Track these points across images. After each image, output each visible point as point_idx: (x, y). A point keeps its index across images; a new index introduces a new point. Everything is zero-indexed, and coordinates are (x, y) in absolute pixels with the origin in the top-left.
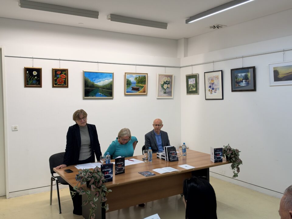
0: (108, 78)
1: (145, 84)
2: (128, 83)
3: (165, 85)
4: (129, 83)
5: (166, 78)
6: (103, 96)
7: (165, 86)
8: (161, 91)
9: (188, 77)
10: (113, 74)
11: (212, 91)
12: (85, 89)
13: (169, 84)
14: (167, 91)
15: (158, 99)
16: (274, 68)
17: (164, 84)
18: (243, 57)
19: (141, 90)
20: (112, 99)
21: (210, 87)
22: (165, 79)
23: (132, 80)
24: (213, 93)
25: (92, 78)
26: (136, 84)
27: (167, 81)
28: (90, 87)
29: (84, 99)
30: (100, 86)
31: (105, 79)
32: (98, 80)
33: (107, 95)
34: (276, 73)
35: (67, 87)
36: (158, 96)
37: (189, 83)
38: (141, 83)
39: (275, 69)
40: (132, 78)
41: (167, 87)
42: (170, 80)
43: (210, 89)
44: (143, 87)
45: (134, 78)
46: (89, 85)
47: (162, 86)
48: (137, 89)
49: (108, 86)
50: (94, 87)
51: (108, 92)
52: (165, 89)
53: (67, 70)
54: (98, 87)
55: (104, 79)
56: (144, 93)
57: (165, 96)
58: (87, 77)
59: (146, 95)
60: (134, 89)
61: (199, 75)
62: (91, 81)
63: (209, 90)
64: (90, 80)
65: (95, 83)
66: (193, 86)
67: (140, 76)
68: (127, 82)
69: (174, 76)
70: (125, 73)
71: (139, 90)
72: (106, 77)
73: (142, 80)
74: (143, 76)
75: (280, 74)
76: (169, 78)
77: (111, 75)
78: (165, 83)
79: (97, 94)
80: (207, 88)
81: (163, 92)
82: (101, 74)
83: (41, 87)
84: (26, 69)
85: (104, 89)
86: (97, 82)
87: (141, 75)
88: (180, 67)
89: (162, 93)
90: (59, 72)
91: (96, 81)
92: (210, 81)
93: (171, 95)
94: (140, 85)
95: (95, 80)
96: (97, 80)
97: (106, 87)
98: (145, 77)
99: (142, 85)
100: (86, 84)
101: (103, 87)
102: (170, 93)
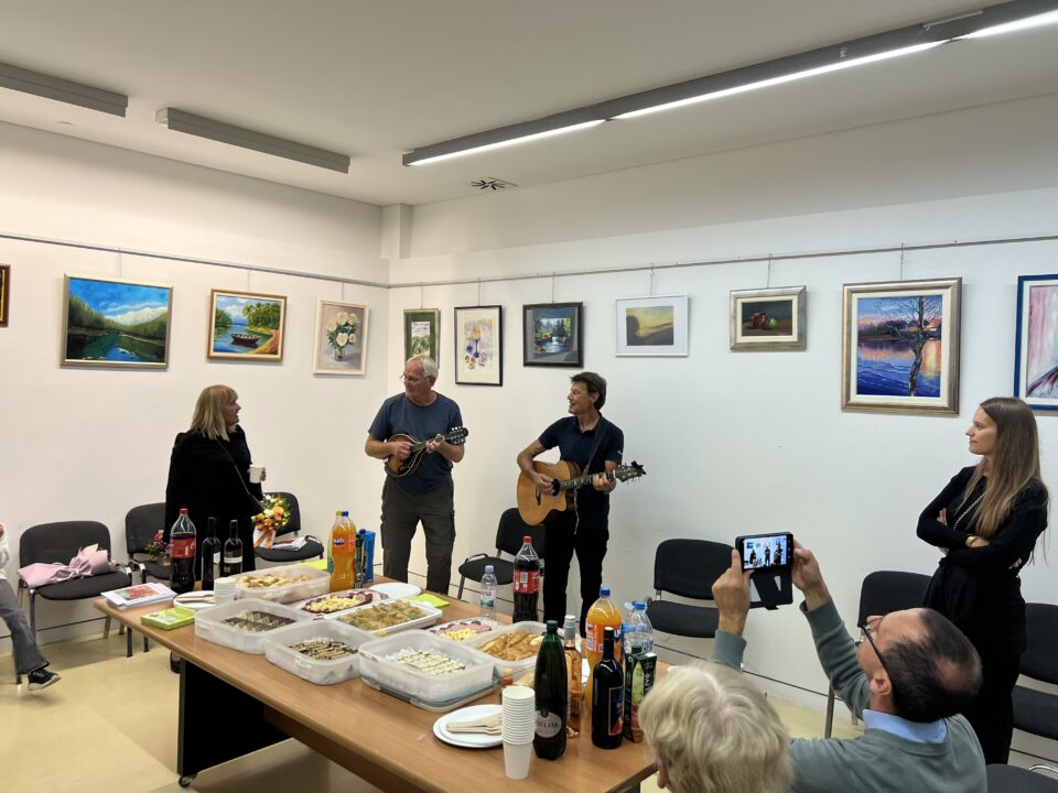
0: (154, 303)
1: (277, 329)
2: (222, 322)
3: (340, 334)
4: (225, 323)
5: (346, 314)
6: (132, 359)
7: (342, 339)
8: (328, 352)
9: (411, 317)
10: (171, 290)
11: (473, 360)
12: (69, 335)
13: (352, 332)
14: (347, 352)
15: (318, 375)
16: (628, 310)
17: (337, 332)
18: (554, 276)
19: (264, 346)
20: (164, 369)
21: (469, 349)
22: (342, 318)
23: (235, 312)
24: (477, 365)
25: (98, 301)
26: (248, 328)
27: (347, 324)
28: (89, 328)
29: (63, 365)
30: (125, 326)
31: (143, 305)
32: (116, 307)
33: (147, 356)
34: (632, 323)
35: (4, 323)
36: (319, 367)
37: (413, 335)
38: (265, 324)
39: (630, 314)
40: (234, 307)
41: (348, 342)
42: (357, 321)
43: (467, 354)
44: (270, 336)
45: (242, 308)
46: (86, 322)
47: (333, 336)
48: (250, 344)
49: (152, 328)
50: (102, 329)
52: (341, 348)
53: (7, 269)
54: (115, 331)
55: (138, 306)
56: (274, 355)
57: (342, 368)
58: (79, 298)
59: (278, 362)
60: (238, 341)
61: (439, 313)
62: (94, 311)
63: (467, 358)
64: (87, 306)
65: (107, 317)
66: (423, 344)
67: (263, 303)
68: (217, 318)
69: (370, 312)
70: (213, 291)
71: (256, 347)
72: (145, 298)
73: (269, 316)
74: (272, 303)
75: (642, 326)
76: (353, 315)
77: (165, 294)
78: (341, 329)
80: (462, 353)
81: (333, 356)
82: (130, 290)
85: (137, 335)
86: (115, 313)
87: (264, 301)
88: (389, 287)
89: (330, 359)
91: (110, 310)
92: (469, 333)
93: (358, 366)
94: (260, 329)
95: (105, 307)
96: (113, 307)
97: (145, 330)
98: (276, 308)
99: (266, 332)
100: (74, 316)
101: (136, 331)
102: (355, 360)
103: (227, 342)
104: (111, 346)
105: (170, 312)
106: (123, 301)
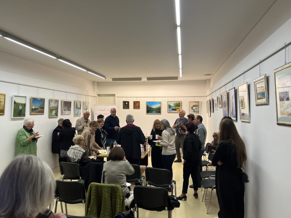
0: (159, 104)
1: (180, 107)
2: (170, 106)
8: (191, 111)
10: (161, 102)
12: (147, 110)
13: (197, 106)
14: (196, 110)
19: (178, 110)
20: (161, 114)
22: (194, 104)
23: (172, 105)
26: (174, 107)
28: (150, 109)
29: (147, 114)
32: (153, 105)
35: (139, 109)
52: (194, 110)
53: (139, 101)
54: (153, 109)
58: (148, 104)
64: (149, 106)
65: (152, 107)
67: (177, 103)
69: (201, 102)
70: (168, 101)
72: (157, 104)
73: (178, 105)
74: (179, 103)
76: (197, 103)
79: (153, 112)
82: (155, 103)
83: (129, 109)
84: (124, 102)
88: (206, 97)
90: (136, 103)
94: (177, 107)
97: (157, 108)
100: (148, 107)
104: (153, 111)
105: (161, 106)
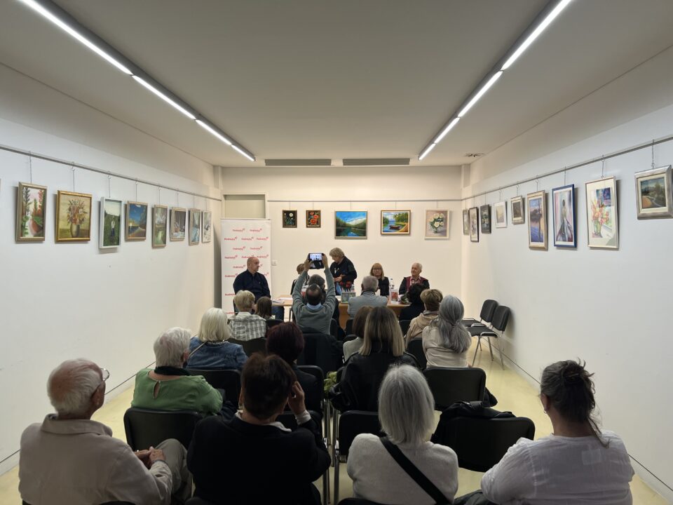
0: (361, 217)
1: (407, 222)
2: (385, 222)
3: (436, 222)
4: (387, 222)
5: (438, 214)
7: (437, 224)
8: (430, 230)
9: (464, 213)
10: (367, 212)
14: (439, 229)
15: (426, 239)
17: (434, 222)
19: (403, 229)
20: (366, 239)
22: (437, 216)
25: (344, 218)
27: (439, 218)
29: (336, 238)
30: (353, 225)
31: (358, 218)
32: (350, 219)
35: (320, 227)
36: (426, 236)
37: (465, 221)
38: (402, 221)
40: (390, 216)
41: (440, 226)
42: (444, 216)
44: (404, 225)
45: (393, 216)
46: (341, 225)
47: (432, 224)
48: (397, 229)
50: (346, 227)
51: (361, 231)
52: (436, 228)
53: (320, 211)
54: (350, 227)
55: (356, 218)
56: (407, 232)
57: (437, 236)
58: (339, 217)
59: (409, 234)
60: (392, 228)
62: (343, 221)
64: (341, 220)
65: (347, 223)
68: (384, 220)
70: (382, 211)
72: (359, 216)
73: (404, 218)
74: (405, 213)
76: (442, 214)
77: (365, 214)
78: (435, 220)
82: (354, 213)
83: (296, 227)
84: (284, 212)
86: (349, 221)
87: (401, 213)
89: (432, 232)
90: (312, 214)
93: (445, 235)
95: (347, 220)
98: (407, 214)
99: (403, 224)
100: (338, 223)
101: (356, 227)
102: (444, 233)
103: (387, 228)
105: (367, 220)
106: (351, 217)
